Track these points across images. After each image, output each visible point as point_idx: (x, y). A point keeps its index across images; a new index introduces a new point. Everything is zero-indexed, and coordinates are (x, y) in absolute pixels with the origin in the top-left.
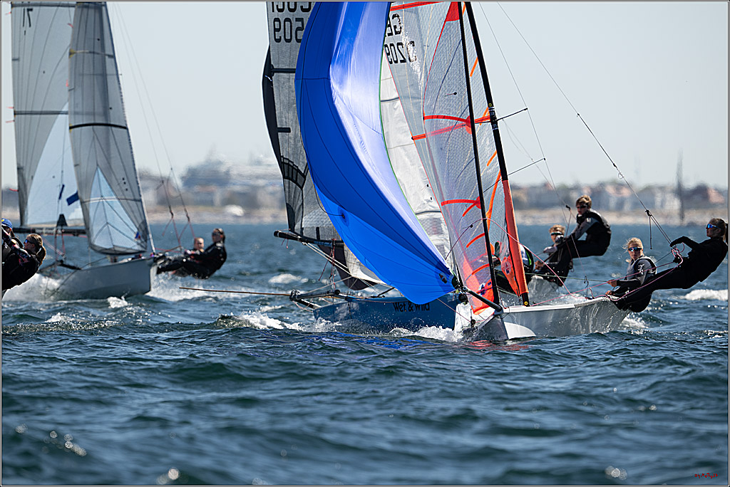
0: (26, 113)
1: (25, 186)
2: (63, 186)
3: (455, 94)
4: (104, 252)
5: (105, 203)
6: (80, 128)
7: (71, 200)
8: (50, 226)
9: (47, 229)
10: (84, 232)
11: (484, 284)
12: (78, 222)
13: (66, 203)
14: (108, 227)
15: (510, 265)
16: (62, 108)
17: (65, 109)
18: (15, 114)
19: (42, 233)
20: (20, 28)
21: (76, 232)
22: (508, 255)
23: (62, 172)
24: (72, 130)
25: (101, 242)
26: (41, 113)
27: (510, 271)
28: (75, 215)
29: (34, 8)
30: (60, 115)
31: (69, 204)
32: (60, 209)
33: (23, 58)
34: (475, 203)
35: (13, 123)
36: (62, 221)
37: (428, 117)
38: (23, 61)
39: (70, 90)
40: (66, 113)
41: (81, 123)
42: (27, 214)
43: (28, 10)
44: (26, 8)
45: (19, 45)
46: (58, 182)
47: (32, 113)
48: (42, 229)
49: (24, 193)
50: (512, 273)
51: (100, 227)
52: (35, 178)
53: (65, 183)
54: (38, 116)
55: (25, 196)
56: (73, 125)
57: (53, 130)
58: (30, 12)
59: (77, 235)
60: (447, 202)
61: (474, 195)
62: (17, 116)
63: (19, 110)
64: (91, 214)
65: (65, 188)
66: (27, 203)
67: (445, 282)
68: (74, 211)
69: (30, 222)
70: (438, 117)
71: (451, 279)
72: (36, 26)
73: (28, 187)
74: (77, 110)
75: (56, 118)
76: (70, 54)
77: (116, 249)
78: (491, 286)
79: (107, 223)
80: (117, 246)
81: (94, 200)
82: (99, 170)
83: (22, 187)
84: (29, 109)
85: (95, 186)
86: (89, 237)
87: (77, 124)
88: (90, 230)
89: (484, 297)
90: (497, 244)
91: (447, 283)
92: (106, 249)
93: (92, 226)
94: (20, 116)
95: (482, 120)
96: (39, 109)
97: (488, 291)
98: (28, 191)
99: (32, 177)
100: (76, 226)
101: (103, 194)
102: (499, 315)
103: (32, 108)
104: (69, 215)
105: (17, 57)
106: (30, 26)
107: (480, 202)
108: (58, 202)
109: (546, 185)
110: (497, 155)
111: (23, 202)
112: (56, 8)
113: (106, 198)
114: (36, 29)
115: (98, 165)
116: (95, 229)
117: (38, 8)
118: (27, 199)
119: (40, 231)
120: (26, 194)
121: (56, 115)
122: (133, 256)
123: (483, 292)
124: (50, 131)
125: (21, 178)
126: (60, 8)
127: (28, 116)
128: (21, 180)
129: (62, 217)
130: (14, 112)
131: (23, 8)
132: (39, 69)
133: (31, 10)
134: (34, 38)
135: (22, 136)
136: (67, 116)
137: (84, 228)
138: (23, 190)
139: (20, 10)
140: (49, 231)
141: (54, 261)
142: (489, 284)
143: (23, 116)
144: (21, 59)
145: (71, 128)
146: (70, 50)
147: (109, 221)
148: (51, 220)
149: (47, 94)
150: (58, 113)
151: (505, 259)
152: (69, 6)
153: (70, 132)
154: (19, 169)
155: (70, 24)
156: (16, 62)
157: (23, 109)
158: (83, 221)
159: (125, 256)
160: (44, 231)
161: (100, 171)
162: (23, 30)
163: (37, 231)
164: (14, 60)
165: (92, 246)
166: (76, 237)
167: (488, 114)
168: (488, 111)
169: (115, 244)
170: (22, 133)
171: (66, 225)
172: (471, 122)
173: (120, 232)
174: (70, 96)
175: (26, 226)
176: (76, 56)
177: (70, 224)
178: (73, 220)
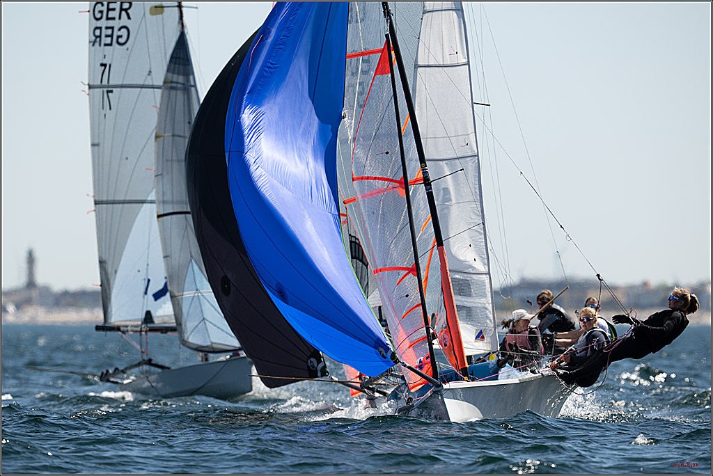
0: (107, 203)
1: (108, 281)
2: (149, 280)
3: (387, 153)
4: (198, 349)
5: (201, 297)
6: (169, 217)
7: (157, 296)
8: (136, 323)
9: (132, 326)
10: (173, 329)
11: (422, 358)
12: (166, 319)
13: (152, 299)
14: (205, 323)
15: (448, 338)
16: (148, 196)
17: (152, 197)
18: (96, 204)
19: (127, 331)
20: (99, 111)
21: (164, 330)
22: (446, 327)
23: (148, 265)
24: (161, 219)
25: (194, 339)
26: (124, 202)
27: (448, 344)
28: (164, 311)
29: (114, 90)
30: (145, 205)
31: (156, 300)
32: (145, 306)
33: (104, 143)
34: (410, 270)
35: (94, 213)
36: (148, 317)
37: (358, 179)
38: (104, 147)
39: (156, 176)
40: (152, 202)
41: (171, 211)
42: (111, 311)
43: (108, 92)
44: (105, 90)
45: (99, 129)
46: (143, 275)
47: (114, 202)
48: (127, 326)
49: (107, 288)
50: (450, 346)
51: (197, 323)
52: (118, 273)
53: (149, 278)
54: (121, 205)
55: (108, 291)
56: (162, 213)
57: (137, 219)
58: (110, 94)
59: (166, 333)
60: (381, 270)
61: (409, 262)
62: (97, 206)
63: (101, 199)
64: (185, 310)
65: (151, 283)
66: (110, 299)
67: (385, 358)
68: (161, 307)
69: (115, 320)
70: (368, 178)
71: (389, 354)
72: (117, 109)
73: (111, 282)
74: (165, 199)
75: (142, 207)
76: (157, 137)
77: (215, 346)
78: (429, 360)
79: (204, 319)
80: (216, 343)
81: (188, 294)
82: (193, 261)
83: (105, 281)
84: (111, 198)
85: (189, 279)
86: (181, 333)
87: (166, 212)
88: (183, 326)
89: (423, 372)
90: (433, 315)
91: (387, 359)
92: (203, 347)
93: (186, 322)
94: (101, 205)
95: (415, 182)
96: (122, 198)
97: (426, 366)
98: (111, 286)
99: (116, 272)
100: (165, 323)
101: (199, 288)
102: (439, 391)
103: (114, 197)
104: (156, 311)
105: (96, 142)
106: (110, 109)
107: (416, 269)
108: (144, 297)
109: (645, 284)
110: (431, 220)
111: (107, 297)
112: (139, 89)
113: (201, 291)
114: (117, 112)
115: (192, 256)
116: (189, 325)
117: (119, 89)
118: (110, 294)
119: (126, 329)
120: (109, 289)
121: (140, 205)
122: (231, 354)
123: (421, 367)
124: (134, 220)
125: (103, 272)
126: (144, 89)
127: (110, 206)
128: (103, 275)
129: (148, 313)
130: (95, 201)
131: (101, 90)
132: (122, 154)
133: (111, 91)
134: (115, 122)
135: (104, 227)
136: (154, 205)
137: (175, 325)
138: (106, 285)
139: (98, 92)
140: (136, 329)
141: (141, 360)
142: (427, 358)
143: (104, 206)
144: (101, 145)
145: (159, 216)
146: (156, 133)
147: (205, 317)
148: (136, 317)
149: (130, 181)
150: (143, 202)
151: (442, 331)
152: (153, 87)
153: (158, 221)
154: (101, 262)
155: (156, 107)
156: (96, 148)
157: (104, 199)
158: (173, 317)
159: (221, 354)
160: (129, 328)
161: (194, 264)
162: (103, 112)
163: (122, 329)
164: (93, 145)
165: (184, 343)
166: (164, 335)
167: (421, 175)
168: (421, 172)
169: (213, 341)
170: (104, 224)
171: (152, 322)
172: (405, 183)
173: (219, 328)
174: (158, 182)
175: (110, 323)
176: (164, 140)
177: (158, 321)
178: (161, 316)
